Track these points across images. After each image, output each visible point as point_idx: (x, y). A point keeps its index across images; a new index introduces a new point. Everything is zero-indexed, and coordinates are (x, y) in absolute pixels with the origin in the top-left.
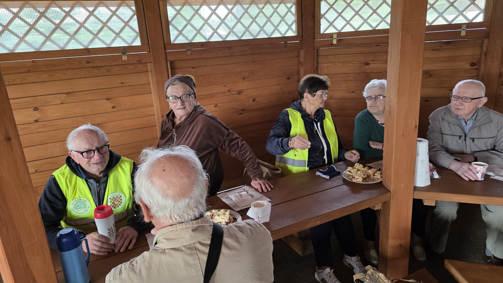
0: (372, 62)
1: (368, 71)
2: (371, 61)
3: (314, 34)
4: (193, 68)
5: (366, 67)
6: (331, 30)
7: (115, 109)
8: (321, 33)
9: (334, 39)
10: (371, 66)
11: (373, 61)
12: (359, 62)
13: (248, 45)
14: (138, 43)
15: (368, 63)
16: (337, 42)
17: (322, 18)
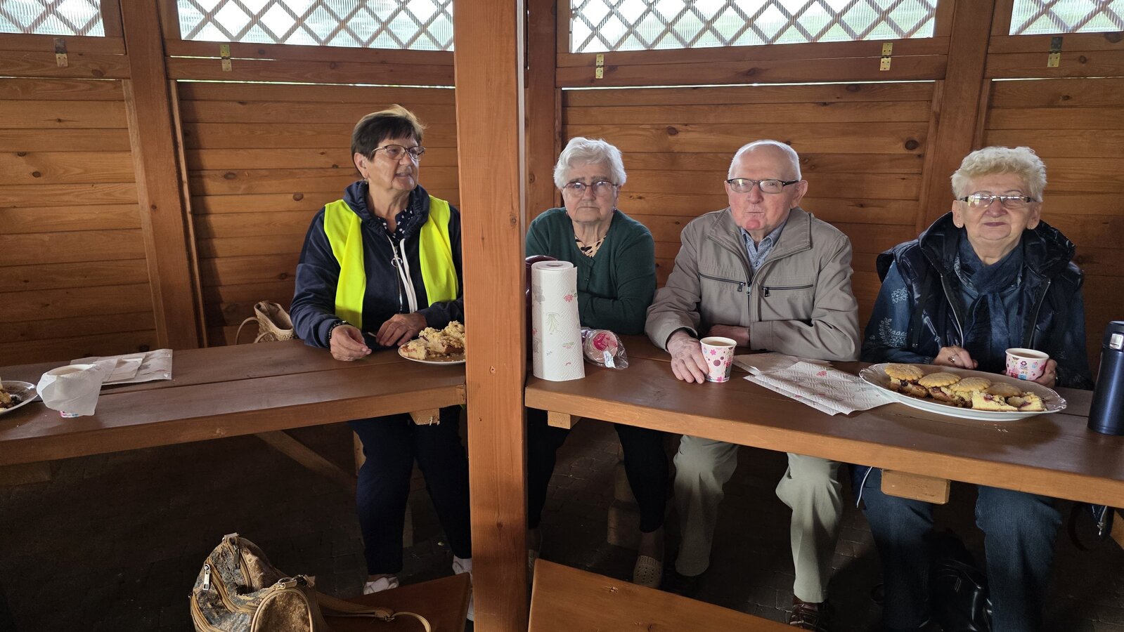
0: (684, 127)
1: (676, 148)
2: (678, 126)
3: (556, 53)
4: (242, 103)
5: (671, 138)
6: (595, 47)
7: (40, 180)
8: (574, 52)
9: (599, 66)
10: (682, 136)
11: (686, 125)
12: (656, 127)
13: (383, 63)
14: (98, 31)
15: (674, 129)
16: (605, 74)
17: (574, 16)
